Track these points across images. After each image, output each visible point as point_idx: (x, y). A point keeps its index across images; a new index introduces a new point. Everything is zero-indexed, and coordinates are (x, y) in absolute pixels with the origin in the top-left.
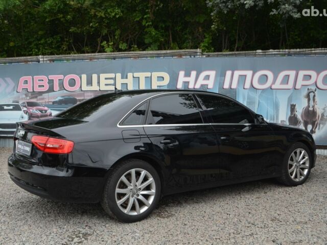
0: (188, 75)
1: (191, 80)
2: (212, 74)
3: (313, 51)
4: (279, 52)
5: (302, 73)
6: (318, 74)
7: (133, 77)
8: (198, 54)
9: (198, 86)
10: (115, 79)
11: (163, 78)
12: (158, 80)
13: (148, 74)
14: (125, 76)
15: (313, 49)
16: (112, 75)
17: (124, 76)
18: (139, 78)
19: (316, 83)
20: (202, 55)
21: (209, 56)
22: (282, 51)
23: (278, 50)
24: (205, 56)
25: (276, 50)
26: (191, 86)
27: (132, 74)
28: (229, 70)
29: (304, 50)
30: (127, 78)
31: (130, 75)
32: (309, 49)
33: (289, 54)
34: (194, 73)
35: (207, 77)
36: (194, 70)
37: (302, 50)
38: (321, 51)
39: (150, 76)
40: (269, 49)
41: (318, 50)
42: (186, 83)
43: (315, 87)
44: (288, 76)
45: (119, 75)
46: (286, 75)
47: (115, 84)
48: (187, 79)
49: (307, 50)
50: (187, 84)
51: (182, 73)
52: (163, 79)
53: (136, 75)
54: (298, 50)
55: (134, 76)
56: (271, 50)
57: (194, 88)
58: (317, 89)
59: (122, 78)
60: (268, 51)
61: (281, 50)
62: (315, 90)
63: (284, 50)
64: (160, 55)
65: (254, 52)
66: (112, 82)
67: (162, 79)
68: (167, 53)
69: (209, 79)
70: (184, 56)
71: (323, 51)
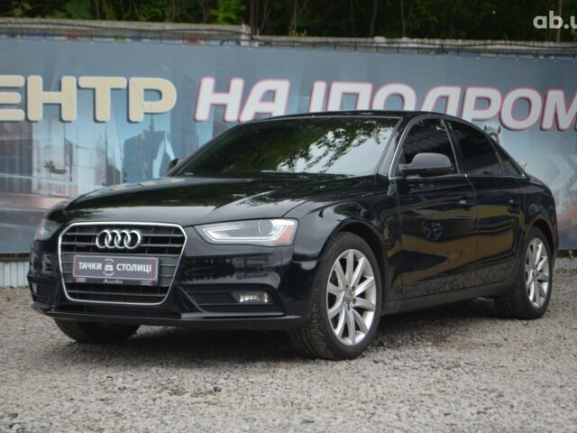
0: (222, 87)
1: (232, 99)
2: (282, 87)
3: (490, 47)
4: (422, 43)
5: (473, 93)
6: (504, 97)
7: (78, 87)
8: (243, 37)
9: (247, 117)
10: (24, 91)
11: (160, 93)
12: (146, 99)
13: (120, 82)
14: (54, 84)
15: (489, 42)
16: (17, 80)
17: (52, 84)
18: (94, 90)
19: (500, 114)
20: (252, 40)
21: (268, 44)
22: (427, 43)
23: (420, 40)
24: (256, 44)
25: (415, 40)
26: (231, 116)
27: (73, 79)
28: (321, 79)
29: (472, 42)
30: (60, 90)
31: (69, 82)
32: (482, 42)
33: (442, 51)
34: (237, 85)
35: (270, 96)
36: (237, 76)
37: (467, 42)
38: (504, 47)
39: (124, 86)
40: (401, 37)
41: (499, 45)
42: (219, 109)
43: (499, 125)
44: (447, 98)
45: (36, 82)
46: (442, 97)
47: (24, 106)
48: (220, 98)
49: (477, 42)
50: (219, 111)
51: (208, 84)
52: (161, 97)
53: (86, 81)
54: (460, 42)
55: (81, 85)
56: (405, 39)
57: (239, 121)
58: (502, 129)
59: (47, 88)
60: (400, 40)
61: (426, 40)
62: (499, 131)
63: (432, 41)
64: (143, 34)
65: (369, 40)
66: (16, 98)
67: (158, 95)
68: (165, 31)
69: (273, 100)
70: (202, 39)
71: (509, 47)
